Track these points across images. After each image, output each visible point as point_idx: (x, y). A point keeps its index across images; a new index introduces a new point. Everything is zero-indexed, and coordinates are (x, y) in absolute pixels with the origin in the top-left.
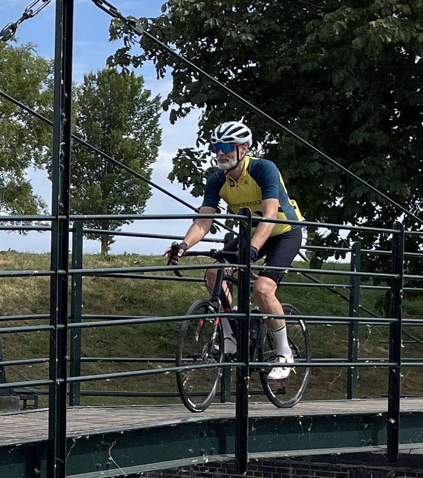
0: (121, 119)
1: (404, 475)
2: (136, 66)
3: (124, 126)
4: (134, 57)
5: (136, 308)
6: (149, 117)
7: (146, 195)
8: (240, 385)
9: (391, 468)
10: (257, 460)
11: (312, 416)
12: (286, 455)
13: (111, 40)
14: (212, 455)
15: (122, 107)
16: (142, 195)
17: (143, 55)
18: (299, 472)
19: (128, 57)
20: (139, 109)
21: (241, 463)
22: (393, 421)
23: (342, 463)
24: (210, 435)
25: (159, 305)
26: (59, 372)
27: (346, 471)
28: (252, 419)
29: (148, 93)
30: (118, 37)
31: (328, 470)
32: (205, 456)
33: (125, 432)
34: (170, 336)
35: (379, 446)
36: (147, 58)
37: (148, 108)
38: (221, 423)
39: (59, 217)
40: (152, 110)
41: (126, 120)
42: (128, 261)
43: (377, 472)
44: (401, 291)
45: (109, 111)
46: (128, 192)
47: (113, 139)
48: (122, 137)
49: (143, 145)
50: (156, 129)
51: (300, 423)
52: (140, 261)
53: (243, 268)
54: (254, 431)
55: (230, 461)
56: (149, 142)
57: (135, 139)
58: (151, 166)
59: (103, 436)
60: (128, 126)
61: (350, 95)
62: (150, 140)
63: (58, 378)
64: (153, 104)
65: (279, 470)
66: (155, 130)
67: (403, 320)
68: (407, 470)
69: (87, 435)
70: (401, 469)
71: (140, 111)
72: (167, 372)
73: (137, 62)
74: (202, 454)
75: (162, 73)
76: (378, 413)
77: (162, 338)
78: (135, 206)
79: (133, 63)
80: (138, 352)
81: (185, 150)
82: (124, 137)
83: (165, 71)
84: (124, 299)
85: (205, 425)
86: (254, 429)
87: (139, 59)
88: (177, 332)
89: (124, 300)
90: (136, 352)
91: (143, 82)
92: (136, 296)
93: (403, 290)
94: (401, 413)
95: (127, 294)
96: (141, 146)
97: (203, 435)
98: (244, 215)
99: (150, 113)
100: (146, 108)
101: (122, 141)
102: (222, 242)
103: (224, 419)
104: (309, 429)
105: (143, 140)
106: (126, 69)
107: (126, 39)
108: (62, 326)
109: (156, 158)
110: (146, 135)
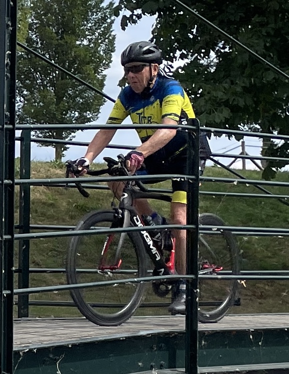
0: (75, 25)
3: (78, 31)
6: (103, 23)
7: (100, 101)
8: (189, 297)
11: (263, 330)
12: (237, 370)
14: (161, 369)
15: (75, 13)
16: (96, 101)
20: (92, 15)
24: (159, 349)
26: (6, 284)
28: (202, 333)
32: (155, 370)
33: (74, 345)
37: (101, 14)
38: (171, 336)
39: (5, 126)
40: (105, 16)
41: (80, 26)
45: (63, 17)
46: (81, 98)
47: (66, 45)
48: (75, 42)
49: (97, 52)
50: (110, 35)
51: (251, 337)
53: (191, 179)
54: (204, 345)
56: (102, 48)
57: (89, 45)
58: (104, 73)
59: (51, 349)
60: (81, 32)
62: (104, 46)
63: (5, 289)
64: (107, 10)
66: (109, 37)
69: (35, 349)
71: (94, 17)
72: (116, 285)
74: (151, 368)
78: (89, 113)
82: (78, 43)
85: (155, 338)
86: (204, 342)
89: (77, 208)
95: (80, 202)
96: (95, 52)
97: (153, 349)
99: (104, 19)
101: (76, 47)
103: (173, 333)
104: (260, 343)
105: (97, 46)
108: (9, 237)
109: (110, 64)
110: (100, 41)
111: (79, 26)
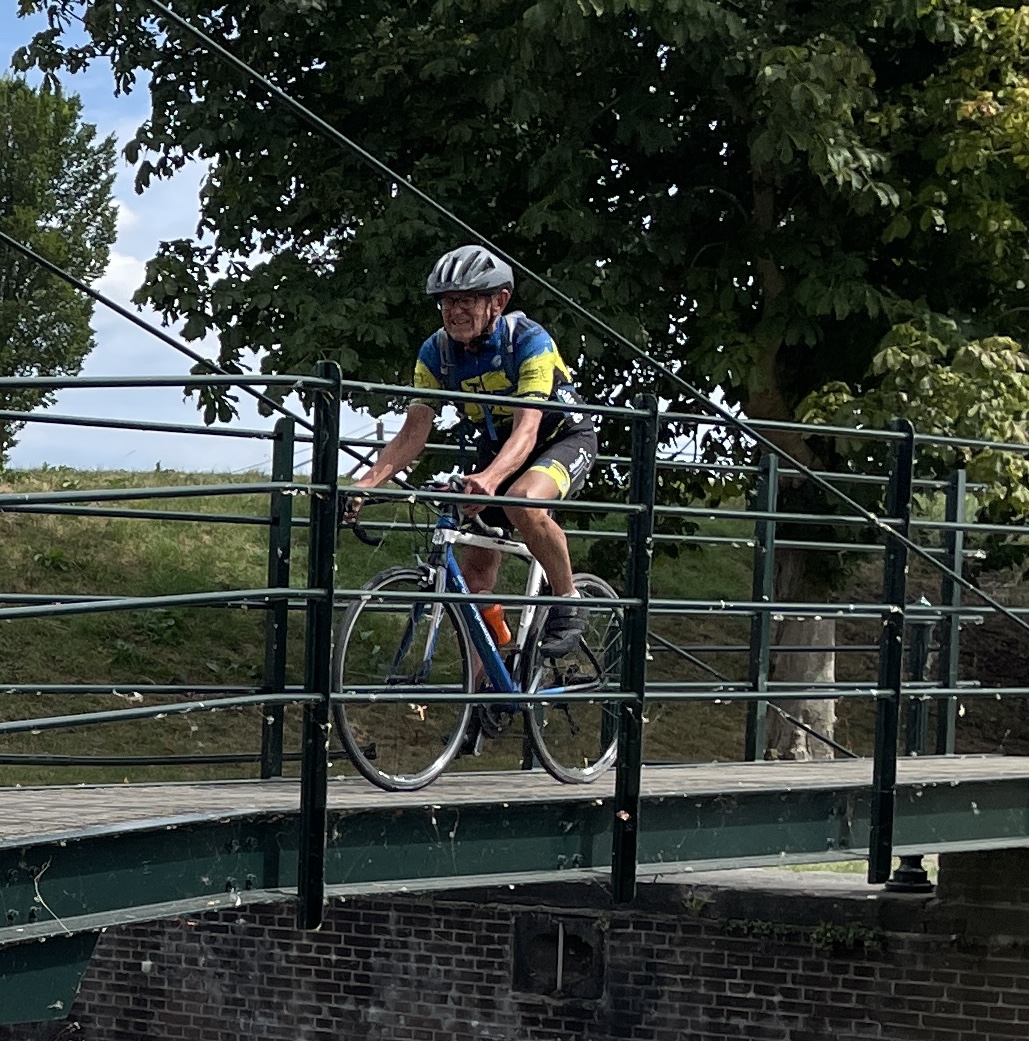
1: (628, 927)
2: (73, 71)
3: (40, 199)
4: (71, 50)
5: (68, 580)
6: (92, 183)
7: (84, 344)
8: (310, 741)
9: (600, 913)
10: (343, 900)
11: (459, 806)
12: (404, 889)
13: (22, 13)
14: (248, 889)
15: (35, 161)
16: (75, 345)
17: (89, 46)
18: (409, 921)
19: (59, 51)
20: (70, 165)
21: (310, 906)
22: (625, 816)
23: (500, 901)
24: (245, 848)
25: (112, 573)
27: (508, 919)
28: (335, 813)
29: (90, 132)
30: (36, 8)
31: (469, 916)
32: (235, 892)
33: (70, 842)
34: (137, 638)
35: (595, 869)
36: (98, 52)
37: (88, 163)
38: (270, 822)
40: (97, 167)
42: (50, 482)
43: (573, 920)
44: (649, 539)
45: (11, 170)
46: (45, 339)
48: (35, 222)
49: (79, 242)
50: (106, 208)
51: (434, 821)
52: (76, 482)
53: (321, 492)
54: (338, 838)
55: (287, 902)
56: (90, 236)
57: (62, 229)
59: (24, 852)
60: (47, 201)
61: (523, 130)
62: (93, 230)
64: (100, 155)
65: (367, 917)
66: (103, 210)
67: (651, 601)
68: (632, 916)
70: (621, 913)
71: (74, 169)
72: (160, 716)
73: (76, 61)
74: (228, 887)
75: (126, 83)
76: (594, 800)
77: (120, 642)
78: (61, 369)
79: (69, 62)
80: (71, 672)
81: (173, 243)
83: (133, 79)
84: (42, 561)
85: (236, 826)
86: (336, 833)
87: (80, 55)
88: (151, 630)
89: (43, 564)
90: (67, 672)
91: (80, 108)
92: (68, 555)
93: (654, 539)
94: (643, 799)
95: (48, 550)
96: (75, 243)
97: (232, 847)
98: (326, 377)
99: (94, 174)
100: (85, 162)
101: (36, 232)
102: (270, 438)
103: (275, 814)
104: (452, 834)
105: (80, 230)
106: (53, 77)
107: (52, 11)
109: (105, 268)
110: (85, 220)
111: (44, 188)
